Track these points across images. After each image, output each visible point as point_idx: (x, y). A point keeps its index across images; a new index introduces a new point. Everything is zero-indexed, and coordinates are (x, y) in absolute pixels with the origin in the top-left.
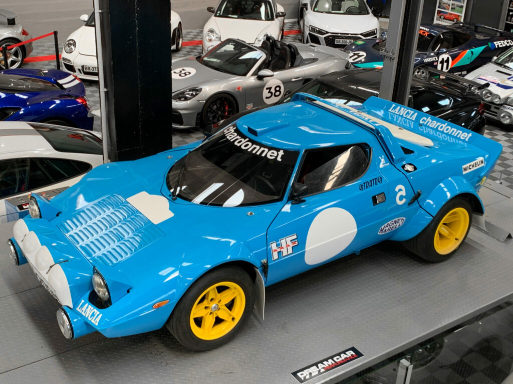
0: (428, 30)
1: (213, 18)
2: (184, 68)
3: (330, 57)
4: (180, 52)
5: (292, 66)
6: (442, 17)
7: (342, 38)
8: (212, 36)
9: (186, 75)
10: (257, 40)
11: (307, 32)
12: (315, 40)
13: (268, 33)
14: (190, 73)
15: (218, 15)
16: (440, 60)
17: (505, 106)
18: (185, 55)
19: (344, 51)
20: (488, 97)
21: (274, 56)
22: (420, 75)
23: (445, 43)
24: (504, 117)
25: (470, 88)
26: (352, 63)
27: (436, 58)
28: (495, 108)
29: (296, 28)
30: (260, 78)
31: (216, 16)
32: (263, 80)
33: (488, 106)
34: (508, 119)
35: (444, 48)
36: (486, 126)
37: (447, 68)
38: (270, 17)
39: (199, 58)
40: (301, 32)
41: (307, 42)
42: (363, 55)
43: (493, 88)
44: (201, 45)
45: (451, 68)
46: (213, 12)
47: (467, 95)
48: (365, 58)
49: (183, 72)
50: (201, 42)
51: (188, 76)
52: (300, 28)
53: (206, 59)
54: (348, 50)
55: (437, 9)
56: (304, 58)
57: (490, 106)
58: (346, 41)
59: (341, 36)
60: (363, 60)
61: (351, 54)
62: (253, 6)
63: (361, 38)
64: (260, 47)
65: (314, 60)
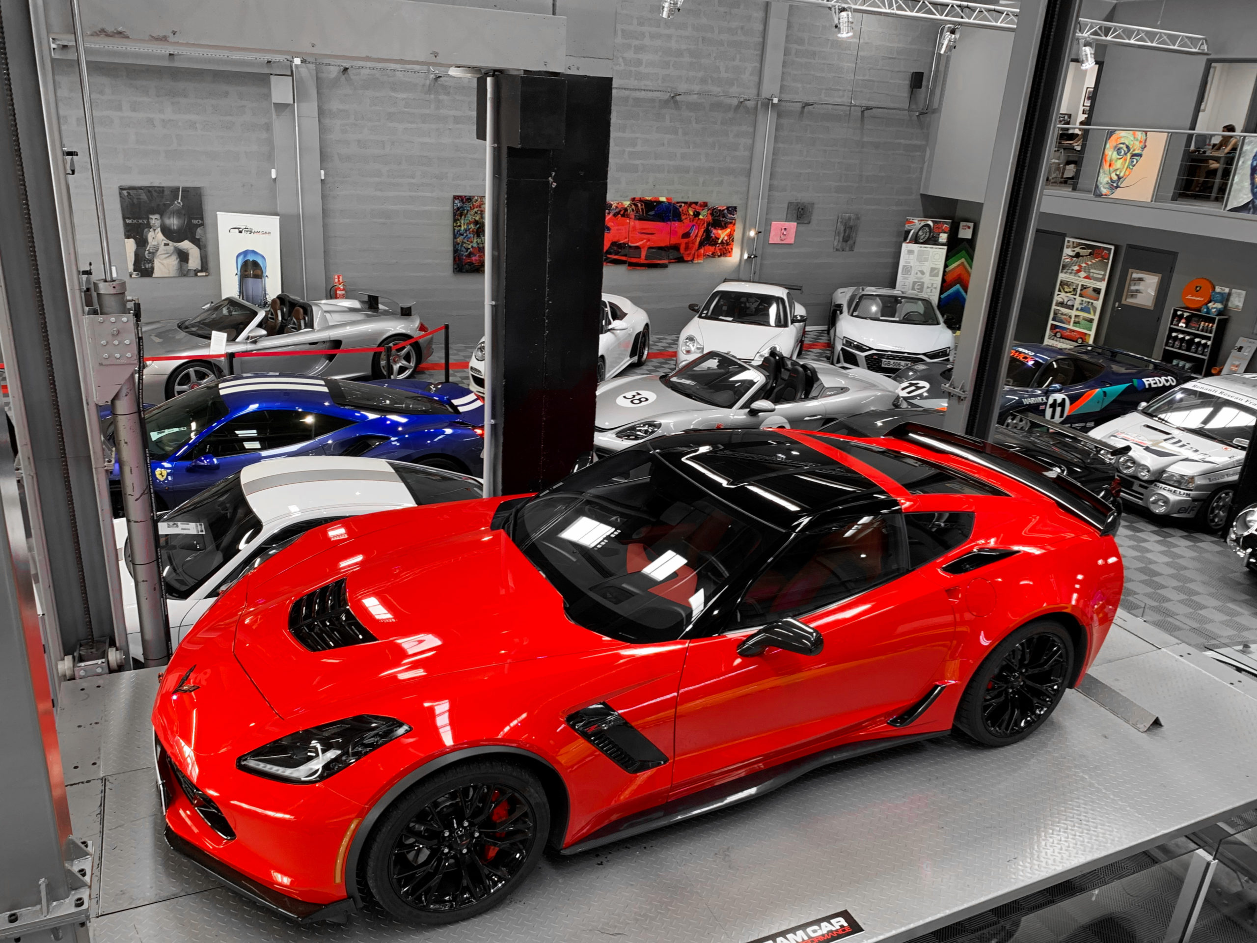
0: (1033, 354)
1: (696, 319)
2: (639, 392)
3: (871, 386)
4: (644, 367)
5: (807, 397)
6: (1059, 335)
7: (894, 358)
8: (691, 345)
9: (641, 402)
10: (758, 355)
11: (839, 346)
12: (852, 360)
13: (777, 346)
14: (647, 400)
15: (703, 315)
16: (1051, 401)
17: (1158, 484)
18: (650, 372)
19: (895, 379)
20: (1129, 467)
21: (779, 380)
22: (1016, 423)
23: (1061, 376)
24: (1155, 502)
25: (1098, 452)
26: (905, 399)
27: (1044, 398)
28: (1141, 486)
29: (824, 339)
30: (754, 413)
31: (700, 317)
32: (758, 416)
33: (1128, 482)
34: (1162, 506)
35: (1057, 383)
36: (1123, 514)
37: (1061, 416)
38: (782, 323)
39: (665, 379)
40: (830, 345)
41: (838, 361)
42: (924, 387)
43: (1136, 453)
44: (675, 358)
45: (1068, 416)
46: (697, 311)
47: (1091, 464)
48: (927, 391)
49: (637, 397)
50: (675, 354)
51: (643, 404)
52: (830, 340)
53: (674, 379)
54: (900, 377)
55: (1051, 322)
56: (826, 386)
57: (1132, 483)
58: (899, 364)
59: (891, 356)
60: (925, 394)
61: (906, 384)
62: (759, 305)
63: (924, 361)
64: (759, 366)
65: (843, 390)
